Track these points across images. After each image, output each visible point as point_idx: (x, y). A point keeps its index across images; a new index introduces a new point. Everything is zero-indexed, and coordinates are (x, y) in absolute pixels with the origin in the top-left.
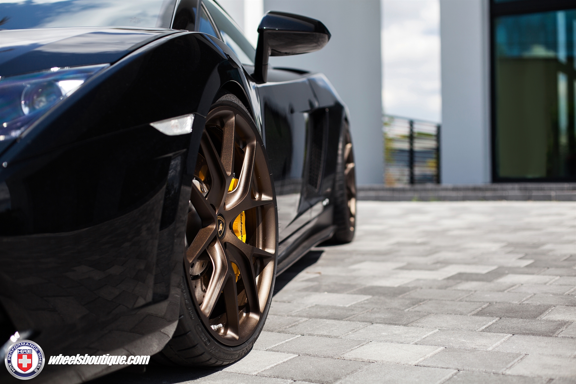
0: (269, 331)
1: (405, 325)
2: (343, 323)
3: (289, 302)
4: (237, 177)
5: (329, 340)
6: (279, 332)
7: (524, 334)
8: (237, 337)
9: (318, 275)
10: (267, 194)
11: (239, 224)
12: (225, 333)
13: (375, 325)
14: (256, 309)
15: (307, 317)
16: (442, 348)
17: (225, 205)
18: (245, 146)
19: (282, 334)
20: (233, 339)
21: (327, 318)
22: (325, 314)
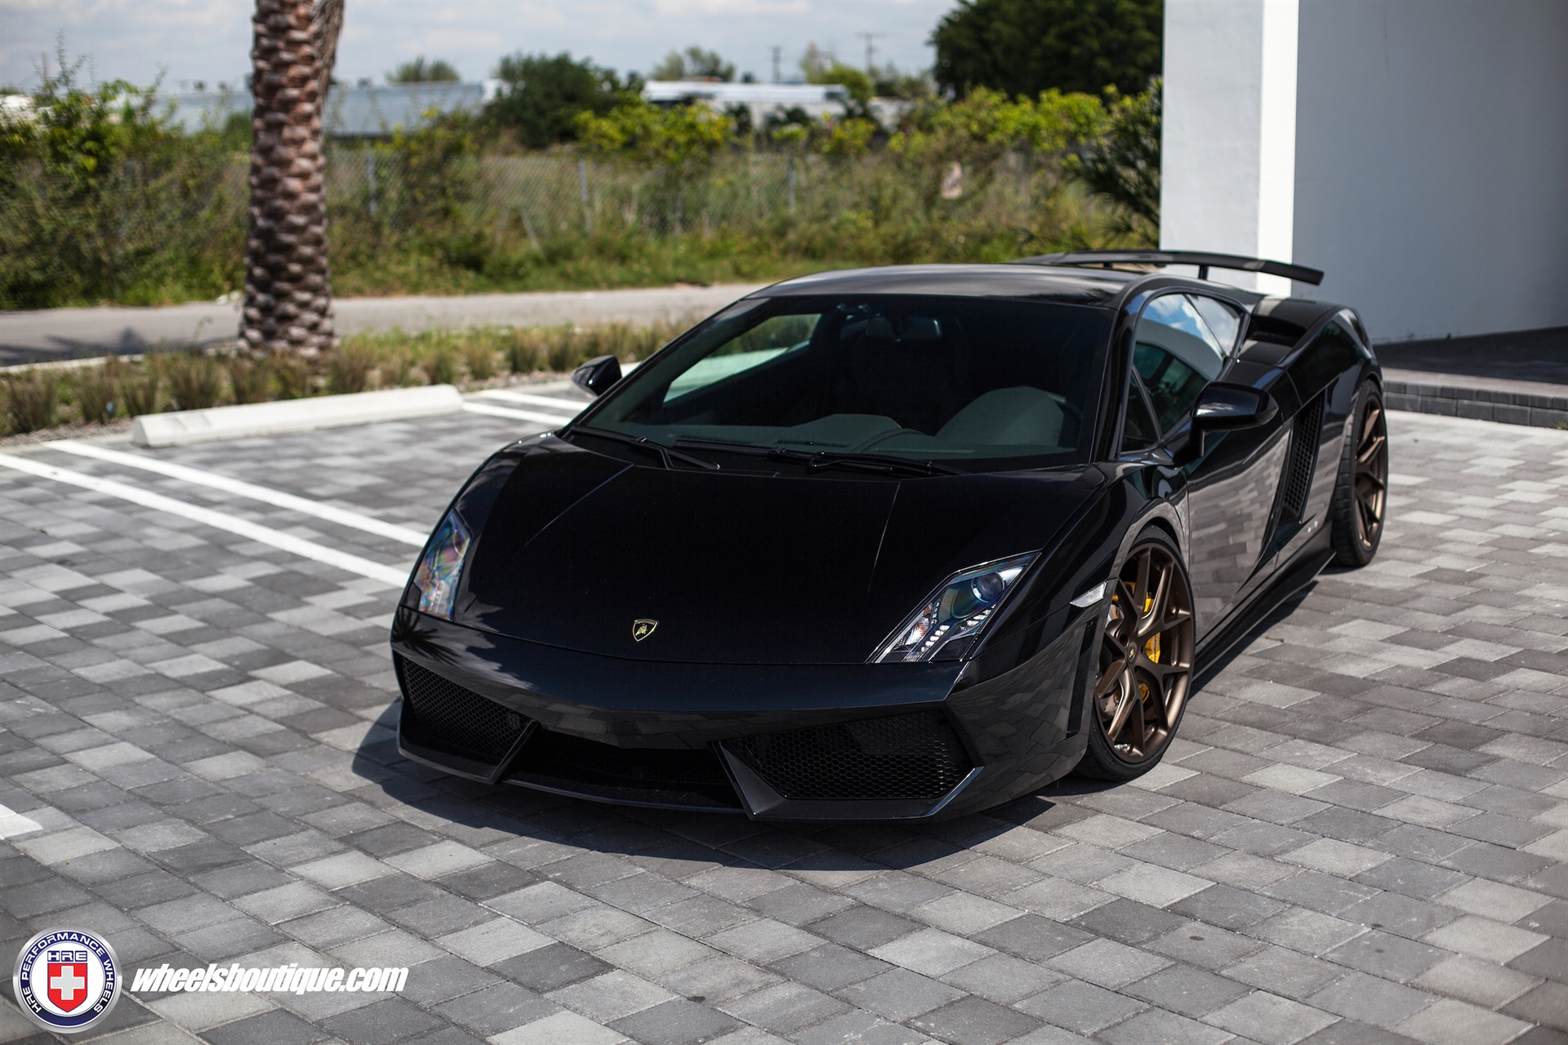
0: (1183, 738)
1: (1327, 745)
2: (1265, 733)
3: (1221, 695)
4: (1153, 597)
5: (1237, 756)
6: (1194, 741)
7: (1437, 770)
8: (1141, 755)
9: (1279, 644)
10: (1184, 609)
11: (1154, 643)
12: (1131, 751)
13: (1297, 741)
14: (1165, 726)
15: (1231, 722)
16: (1341, 778)
17: (1137, 631)
18: (1162, 569)
19: (1196, 744)
20: (1138, 755)
21: (1252, 725)
22: (1252, 718)
